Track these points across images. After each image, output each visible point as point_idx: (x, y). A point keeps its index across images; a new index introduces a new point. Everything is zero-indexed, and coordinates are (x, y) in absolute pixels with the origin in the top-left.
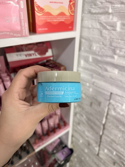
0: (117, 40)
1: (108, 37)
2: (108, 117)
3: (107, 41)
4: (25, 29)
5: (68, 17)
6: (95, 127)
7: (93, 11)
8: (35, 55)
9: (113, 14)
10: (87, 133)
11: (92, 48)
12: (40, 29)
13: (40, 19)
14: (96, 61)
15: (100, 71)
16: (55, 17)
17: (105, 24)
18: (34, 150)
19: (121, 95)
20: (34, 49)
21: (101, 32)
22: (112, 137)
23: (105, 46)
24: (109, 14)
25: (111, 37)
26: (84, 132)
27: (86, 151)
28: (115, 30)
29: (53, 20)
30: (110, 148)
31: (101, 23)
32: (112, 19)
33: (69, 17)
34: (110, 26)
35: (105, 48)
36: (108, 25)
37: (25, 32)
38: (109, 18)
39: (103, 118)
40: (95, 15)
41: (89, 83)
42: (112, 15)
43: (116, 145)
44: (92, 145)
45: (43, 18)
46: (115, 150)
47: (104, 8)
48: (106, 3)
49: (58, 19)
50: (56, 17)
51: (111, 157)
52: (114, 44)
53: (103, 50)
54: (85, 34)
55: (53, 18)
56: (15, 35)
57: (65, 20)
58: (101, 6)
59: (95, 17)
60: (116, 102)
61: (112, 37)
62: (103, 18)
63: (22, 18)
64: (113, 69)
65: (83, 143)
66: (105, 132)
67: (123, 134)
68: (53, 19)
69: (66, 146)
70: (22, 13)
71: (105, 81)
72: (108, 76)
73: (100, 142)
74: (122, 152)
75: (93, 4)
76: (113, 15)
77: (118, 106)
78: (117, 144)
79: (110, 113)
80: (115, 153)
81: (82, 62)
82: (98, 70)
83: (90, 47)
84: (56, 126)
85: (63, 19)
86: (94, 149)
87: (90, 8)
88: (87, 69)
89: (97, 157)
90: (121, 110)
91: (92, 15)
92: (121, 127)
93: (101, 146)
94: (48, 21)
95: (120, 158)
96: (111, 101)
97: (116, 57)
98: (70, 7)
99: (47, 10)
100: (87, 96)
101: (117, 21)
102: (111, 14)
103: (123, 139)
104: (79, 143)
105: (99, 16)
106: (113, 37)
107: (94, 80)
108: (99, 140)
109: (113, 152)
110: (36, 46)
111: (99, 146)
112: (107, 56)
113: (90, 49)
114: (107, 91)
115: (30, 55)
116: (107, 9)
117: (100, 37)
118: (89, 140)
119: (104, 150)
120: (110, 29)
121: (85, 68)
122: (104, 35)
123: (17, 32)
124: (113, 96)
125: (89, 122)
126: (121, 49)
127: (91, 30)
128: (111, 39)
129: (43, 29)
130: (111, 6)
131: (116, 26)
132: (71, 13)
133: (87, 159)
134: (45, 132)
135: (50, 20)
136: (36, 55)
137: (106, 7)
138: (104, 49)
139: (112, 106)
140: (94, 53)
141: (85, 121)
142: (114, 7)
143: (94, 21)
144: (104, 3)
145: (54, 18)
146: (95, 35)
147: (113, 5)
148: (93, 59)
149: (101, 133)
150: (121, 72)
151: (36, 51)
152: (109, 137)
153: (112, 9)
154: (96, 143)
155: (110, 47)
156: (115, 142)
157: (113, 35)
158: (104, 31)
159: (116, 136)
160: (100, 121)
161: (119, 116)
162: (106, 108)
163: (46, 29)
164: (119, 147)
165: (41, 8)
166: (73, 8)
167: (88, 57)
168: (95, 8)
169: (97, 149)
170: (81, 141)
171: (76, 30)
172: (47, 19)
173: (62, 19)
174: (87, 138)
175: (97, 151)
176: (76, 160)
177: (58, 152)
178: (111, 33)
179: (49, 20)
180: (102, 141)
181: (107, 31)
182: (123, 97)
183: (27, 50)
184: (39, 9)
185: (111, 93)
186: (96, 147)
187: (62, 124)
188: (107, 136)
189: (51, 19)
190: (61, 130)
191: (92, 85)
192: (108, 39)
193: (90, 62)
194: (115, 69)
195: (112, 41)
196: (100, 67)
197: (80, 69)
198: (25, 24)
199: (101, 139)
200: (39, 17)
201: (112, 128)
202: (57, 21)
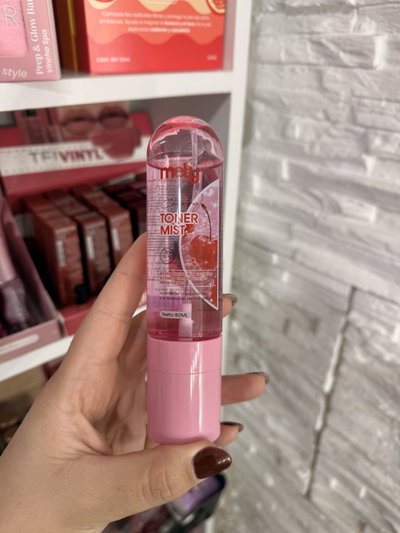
0: (376, 102)
1: (344, 94)
2: (344, 369)
3: (341, 105)
4: (42, 52)
5: (205, 21)
6: (300, 405)
8: (93, 155)
9: (361, 9)
10: (271, 422)
11: (289, 132)
12: (104, 60)
13: (102, 21)
14: (303, 179)
15: (317, 213)
16: (155, 16)
17: (333, 48)
19: (386, 293)
20: (91, 135)
21: (320, 76)
22: (354, 439)
24: (349, 9)
25: (352, 91)
26: (262, 419)
27: (270, 481)
28: (368, 67)
29: (148, 26)
30: (349, 475)
31: (318, 44)
32: (358, 28)
33: (207, 18)
34: (351, 53)
35: (333, 131)
36: (344, 51)
37: (44, 63)
38: (347, 23)
39: (324, 374)
40: (300, 17)
41: (279, 254)
42: (358, 12)
43: (367, 464)
44: (288, 462)
45: (110, 18)
46: (366, 482)
49: (167, 23)
50: (161, 16)
51: (350, 505)
52: (364, 117)
53: (326, 139)
54: (267, 85)
55: (147, 19)
56: (5, 72)
57: (191, 28)
59: (301, 25)
60: (370, 318)
61: (357, 93)
62: (326, 25)
63: (30, 11)
64: (361, 205)
65: (259, 455)
66: (333, 420)
67: (392, 428)
68: (149, 23)
71: (334, 248)
72: (344, 229)
73: (317, 452)
74: (389, 488)
76: (361, 15)
77: (375, 333)
78: (373, 463)
79: (347, 356)
80: (363, 492)
81: (257, 183)
82: (310, 210)
83: (284, 128)
85: (186, 27)
86: (297, 477)
88: (274, 207)
89: (306, 503)
90: (384, 346)
91: (290, 18)
92: (384, 405)
93: (319, 467)
94: (131, 30)
95: (382, 509)
96: (354, 316)
97: (370, 162)
100: (273, 299)
101: (377, 35)
102: (355, 11)
103: (392, 447)
104: (247, 456)
105: (314, 17)
106: (359, 90)
107: (295, 244)
108: (313, 446)
109: (359, 490)
110: (98, 127)
111: (313, 466)
112: (339, 160)
113: (283, 135)
114: (340, 281)
115: (79, 155)
117: (317, 95)
118: (280, 445)
119: (327, 482)
120: (351, 64)
121: (265, 204)
122: (328, 85)
124: (358, 295)
126: (387, 133)
127: (287, 68)
128: (355, 100)
129: (114, 60)
131: (372, 51)
132: (214, 6)
133: (274, 507)
135: (139, 26)
136: (98, 156)
138: (330, 135)
139: (355, 334)
140: (294, 150)
143: (296, 37)
145: (152, 19)
146: (299, 86)
148: (295, 170)
149: (319, 425)
150: (387, 216)
151: (98, 141)
152: (344, 439)
154: (303, 456)
155: (352, 127)
156: (365, 456)
157: (362, 84)
158: (331, 72)
159: (368, 433)
160: (316, 382)
161: (378, 367)
162: (335, 339)
163: (124, 60)
164: (377, 472)
167: (276, 165)
169: (305, 476)
170: (253, 449)
171: (231, 68)
172: (127, 22)
173: (183, 27)
174: (271, 440)
175: (306, 482)
176: (236, 508)
178: (356, 76)
179: (132, 26)
180: (322, 449)
181: (340, 70)
182: (392, 302)
183: (66, 140)
185: (354, 289)
186: (301, 468)
188: (339, 434)
189: (141, 23)
191: (289, 261)
192: (343, 98)
193: (283, 181)
194: (367, 205)
195: (359, 104)
196: (316, 198)
197: (250, 207)
198: (40, 32)
199: (317, 443)
200: (98, 13)
201: (357, 409)
202: (162, 33)
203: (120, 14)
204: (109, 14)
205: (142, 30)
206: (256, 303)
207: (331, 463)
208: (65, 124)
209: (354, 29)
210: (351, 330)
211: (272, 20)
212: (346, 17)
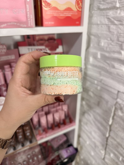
1: (115, 33)
2: (115, 117)
3: (115, 36)
4: (30, 20)
6: (102, 128)
7: (102, 7)
8: (45, 50)
9: (121, 8)
10: (93, 133)
12: (47, 23)
13: (47, 13)
14: (104, 58)
15: (108, 68)
16: (61, 11)
17: (112, 19)
20: (45, 44)
21: (109, 28)
22: (118, 140)
24: (117, 8)
26: (91, 133)
27: (93, 154)
28: (122, 25)
29: (59, 14)
30: (116, 153)
31: (109, 19)
32: (120, 14)
33: (76, 12)
34: (118, 21)
35: (113, 44)
36: (116, 20)
37: (31, 23)
38: (117, 12)
39: (109, 118)
40: (104, 11)
41: (98, 81)
42: (120, 9)
43: (122, 149)
44: (98, 147)
45: (49, 12)
46: (121, 155)
49: (65, 13)
50: (63, 12)
51: (117, 163)
52: (121, 39)
53: (110, 46)
54: (94, 30)
55: (59, 12)
57: (72, 15)
58: (110, 1)
59: (104, 13)
61: (119, 32)
62: (111, 13)
63: (28, 10)
64: (120, 66)
65: (89, 144)
66: (112, 134)
68: (60, 13)
69: (71, 145)
70: (28, 6)
71: (113, 79)
72: (115, 73)
73: (107, 144)
76: (121, 10)
79: (116, 113)
80: (121, 159)
81: (91, 59)
82: (106, 67)
83: (99, 43)
84: (62, 122)
86: (101, 152)
87: (99, 5)
89: (103, 161)
91: (101, 12)
93: (107, 150)
96: (118, 100)
97: (123, 52)
98: (77, 3)
99: (53, 5)
100: (95, 95)
104: (86, 145)
105: (108, 11)
106: (120, 31)
107: (102, 78)
108: (106, 142)
109: (119, 158)
110: (47, 42)
112: (114, 52)
113: (99, 45)
114: (114, 89)
115: (41, 50)
116: (114, 4)
117: (108, 33)
119: (110, 155)
120: (118, 24)
121: (93, 66)
122: (111, 30)
124: (120, 94)
127: (100, 26)
128: (118, 34)
129: (50, 23)
131: (123, 20)
132: (78, 9)
133: (94, 162)
134: (50, 126)
137: (114, 1)
138: (111, 45)
139: (119, 106)
140: (102, 49)
141: (92, 122)
142: (121, 1)
143: (103, 17)
145: (60, 12)
146: (103, 31)
148: (102, 55)
149: (107, 135)
151: (47, 46)
152: (115, 140)
153: (119, 3)
154: (103, 145)
155: (118, 42)
156: (121, 146)
157: (121, 29)
158: (112, 27)
159: (123, 139)
160: (107, 121)
162: (113, 107)
163: (52, 23)
165: (48, 3)
166: (81, 4)
167: (96, 54)
168: (103, 4)
169: (103, 152)
171: (83, 25)
172: (54, 13)
173: (69, 14)
174: (93, 140)
175: (103, 155)
176: (82, 162)
178: (119, 27)
179: (55, 14)
180: (108, 143)
181: (115, 26)
183: (38, 45)
184: (46, 4)
185: (119, 92)
186: (102, 150)
187: (67, 120)
188: (113, 138)
190: (66, 127)
191: (100, 83)
192: (115, 34)
193: (98, 59)
194: (122, 65)
195: (120, 35)
197: (89, 67)
198: (30, 16)
199: (107, 141)
200: (46, 11)
201: (119, 130)
202: (63, 16)
203: (52, 11)
204: (49, 11)
205: (57, 15)
206: (90, 96)
207: (111, 148)
208: (38, 41)
209: (119, 14)
210: (117, 105)
211: (95, 12)
212: (117, 11)
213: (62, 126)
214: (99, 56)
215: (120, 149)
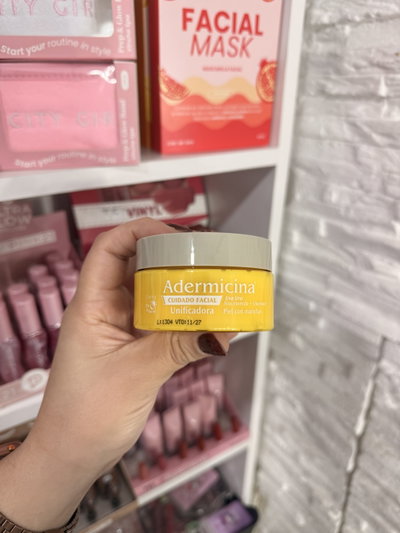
1: (376, 168)
2: (375, 413)
3: (373, 177)
4: (129, 145)
5: (256, 109)
6: (332, 445)
7: (333, 89)
9: (391, 100)
10: (303, 461)
11: (327, 197)
12: (172, 143)
13: (173, 114)
14: (339, 237)
15: (351, 268)
16: (216, 108)
17: (366, 129)
18: (134, 498)
20: (153, 194)
21: (355, 151)
22: (385, 483)
23: (368, 192)
24: (380, 99)
25: (383, 168)
27: (301, 521)
28: (397, 147)
29: (210, 116)
30: (379, 518)
31: (354, 126)
32: (389, 114)
33: (258, 107)
34: (383, 134)
35: (367, 199)
36: (376, 132)
37: (130, 152)
38: (378, 110)
39: (356, 416)
40: (338, 102)
41: (317, 302)
42: (389, 103)
44: (320, 502)
45: (181, 111)
46: (395, 525)
47: (363, 82)
48: (369, 70)
50: (220, 108)
52: (393, 189)
53: (360, 205)
54: (308, 154)
55: (210, 111)
56: (101, 159)
57: (245, 115)
58: (357, 76)
59: (338, 108)
61: (388, 168)
62: (361, 111)
64: (391, 264)
65: (291, 493)
66: (364, 462)
68: (211, 113)
69: (235, 498)
70: (123, 103)
71: (367, 300)
72: (376, 284)
73: (348, 493)
75: (331, 70)
76: (391, 104)
79: (378, 401)
81: (296, 237)
82: (344, 265)
83: (322, 192)
84: (207, 431)
85: (241, 114)
86: (329, 518)
87: (323, 82)
88: (311, 259)
91: (329, 101)
93: (350, 509)
94: (197, 119)
96: (385, 363)
98: (263, 80)
99: (193, 90)
100: (311, 344)
104: (279, 494)
105: (350, 103)
106: (390, 166)
107: (330, 294)
108: (344, 488)
110: (159, 188)
111: (344, 508)
112: (371, 223)
113: (321, 198)
114: (371, 331)
115: (143, 211)
116: (372, 86)
117: (353, 167)
118: (313, 484)
119: (358, 524)
120: (382, 144)
122: (363, 160)
123: (108, 152)
124: (388, 347)
125: (314, 427)
127: (326, 143)
128: (387, 174)
129: (181, 143)
130: (386, 79)
134: (171, 446)
135: (202, 116)
136: (158, 212)
137: (372, 79)
138: (363, 202)
139: (386, 380)
140: (331, 212)
142: (393, 80)
143: (334, 118)
144: (365, 67)
145: (214, 110)
146: (337, 157)
147: (391, 76)
148: (331, 228)
149: (350, 467)
151: (159, 199)
152: (375, 482)
153: (387, 85)
154: (335, 497)
155: (383, 196)
156: (395, 499)
157: (392, 161)
158: (364, 148)
159: (398, 478)
160: (348, 424)
162: (366, 384)
163: (189, 142)
165: (178, 86)
166: (271, 83)
167: (315, 224)
168: (336, 82)
169: (336, 517)
170: (285, 487)
171: (277, 145)
172: (193, 114)
174: (304, 479)
175: (338, 524)
177: (208, 513)
178: (386, 154)
179: (198, 116)
180: (353, 490)
181: (373, 148)
183: (133, 198)
184: (173, 89)
185: (385, 339)
186: (332, 509)
187: (225, 424)
188: (369, 476)
189: (204, 113)
190: (222, 445)
191: (325, 309)
192: (375, 172)
193: (320, 237)
194: (396, 264)
195: (389, 177)
196: (351, 254)
197: (290, 258)
198: (129, 131)
199: (349, 484)
200: (171, 108)
201: (387, 453)
202: (221, 121)
203: (188, 108)
204: (179, 109)
205: (205, 119)
206: (293, 346)
207: (362, 506)
209: (385, 116)
210: (381, 376)
211: (313, 102)
213: (208, 444)
214: (322, 231)
215: (392, 509)
